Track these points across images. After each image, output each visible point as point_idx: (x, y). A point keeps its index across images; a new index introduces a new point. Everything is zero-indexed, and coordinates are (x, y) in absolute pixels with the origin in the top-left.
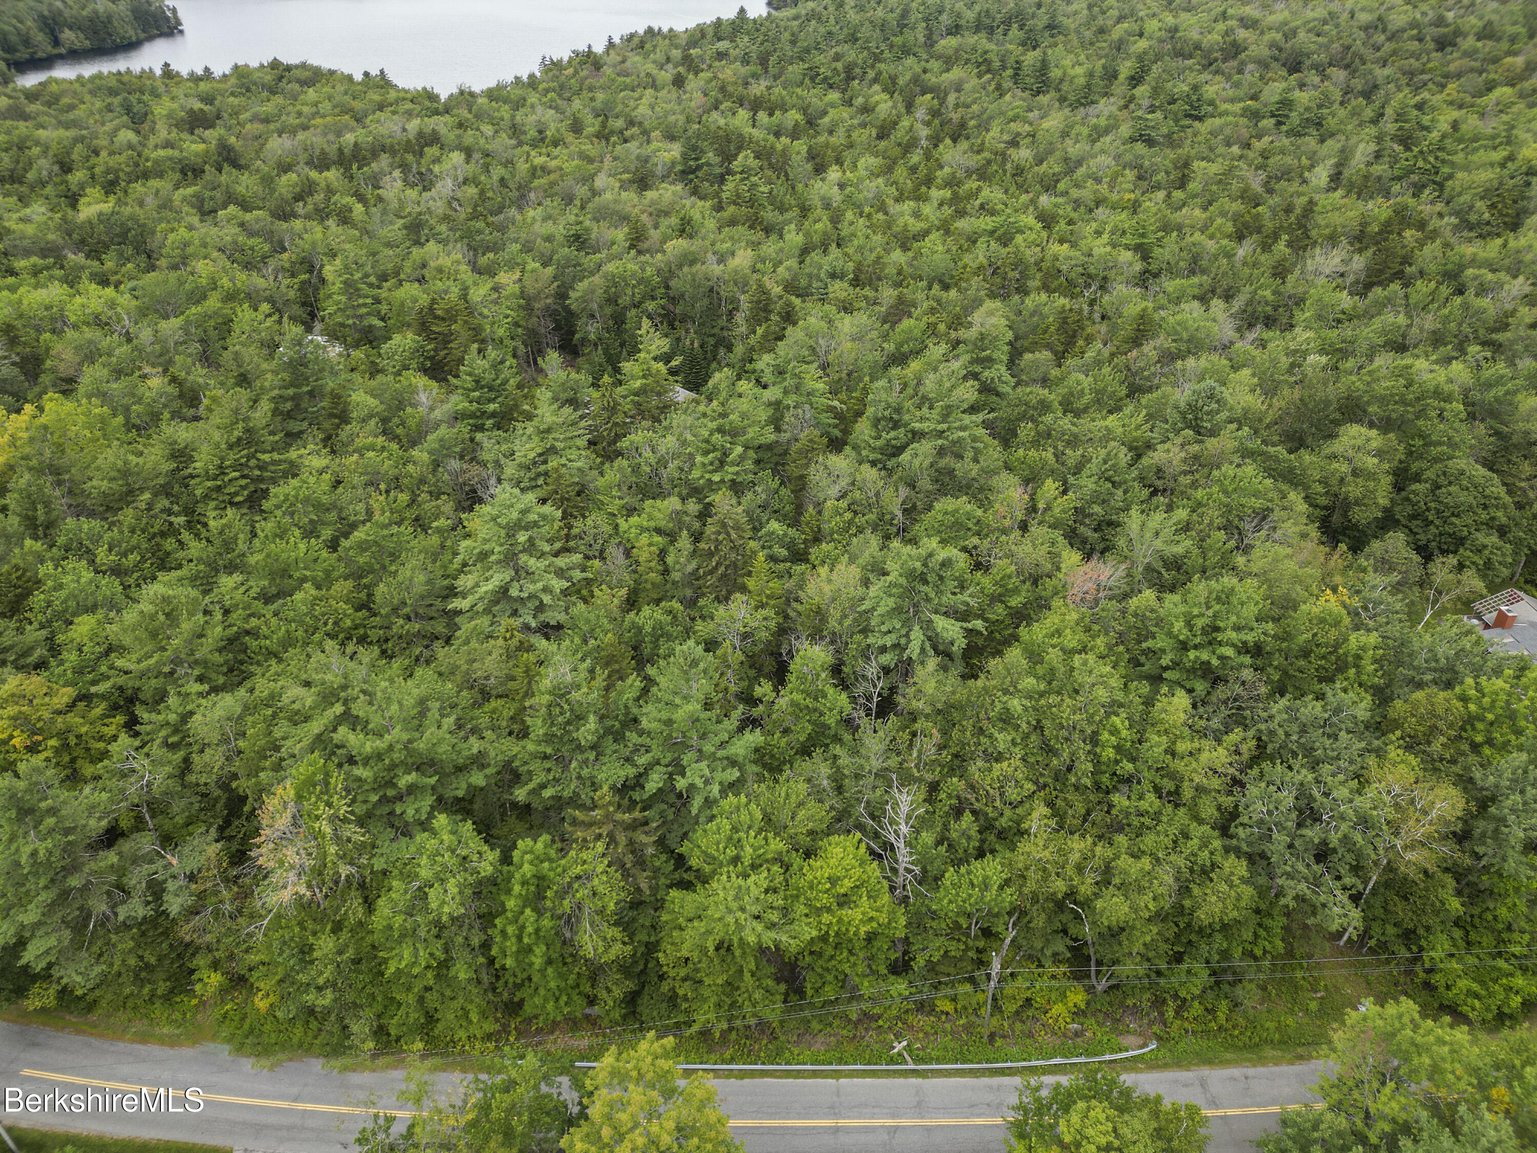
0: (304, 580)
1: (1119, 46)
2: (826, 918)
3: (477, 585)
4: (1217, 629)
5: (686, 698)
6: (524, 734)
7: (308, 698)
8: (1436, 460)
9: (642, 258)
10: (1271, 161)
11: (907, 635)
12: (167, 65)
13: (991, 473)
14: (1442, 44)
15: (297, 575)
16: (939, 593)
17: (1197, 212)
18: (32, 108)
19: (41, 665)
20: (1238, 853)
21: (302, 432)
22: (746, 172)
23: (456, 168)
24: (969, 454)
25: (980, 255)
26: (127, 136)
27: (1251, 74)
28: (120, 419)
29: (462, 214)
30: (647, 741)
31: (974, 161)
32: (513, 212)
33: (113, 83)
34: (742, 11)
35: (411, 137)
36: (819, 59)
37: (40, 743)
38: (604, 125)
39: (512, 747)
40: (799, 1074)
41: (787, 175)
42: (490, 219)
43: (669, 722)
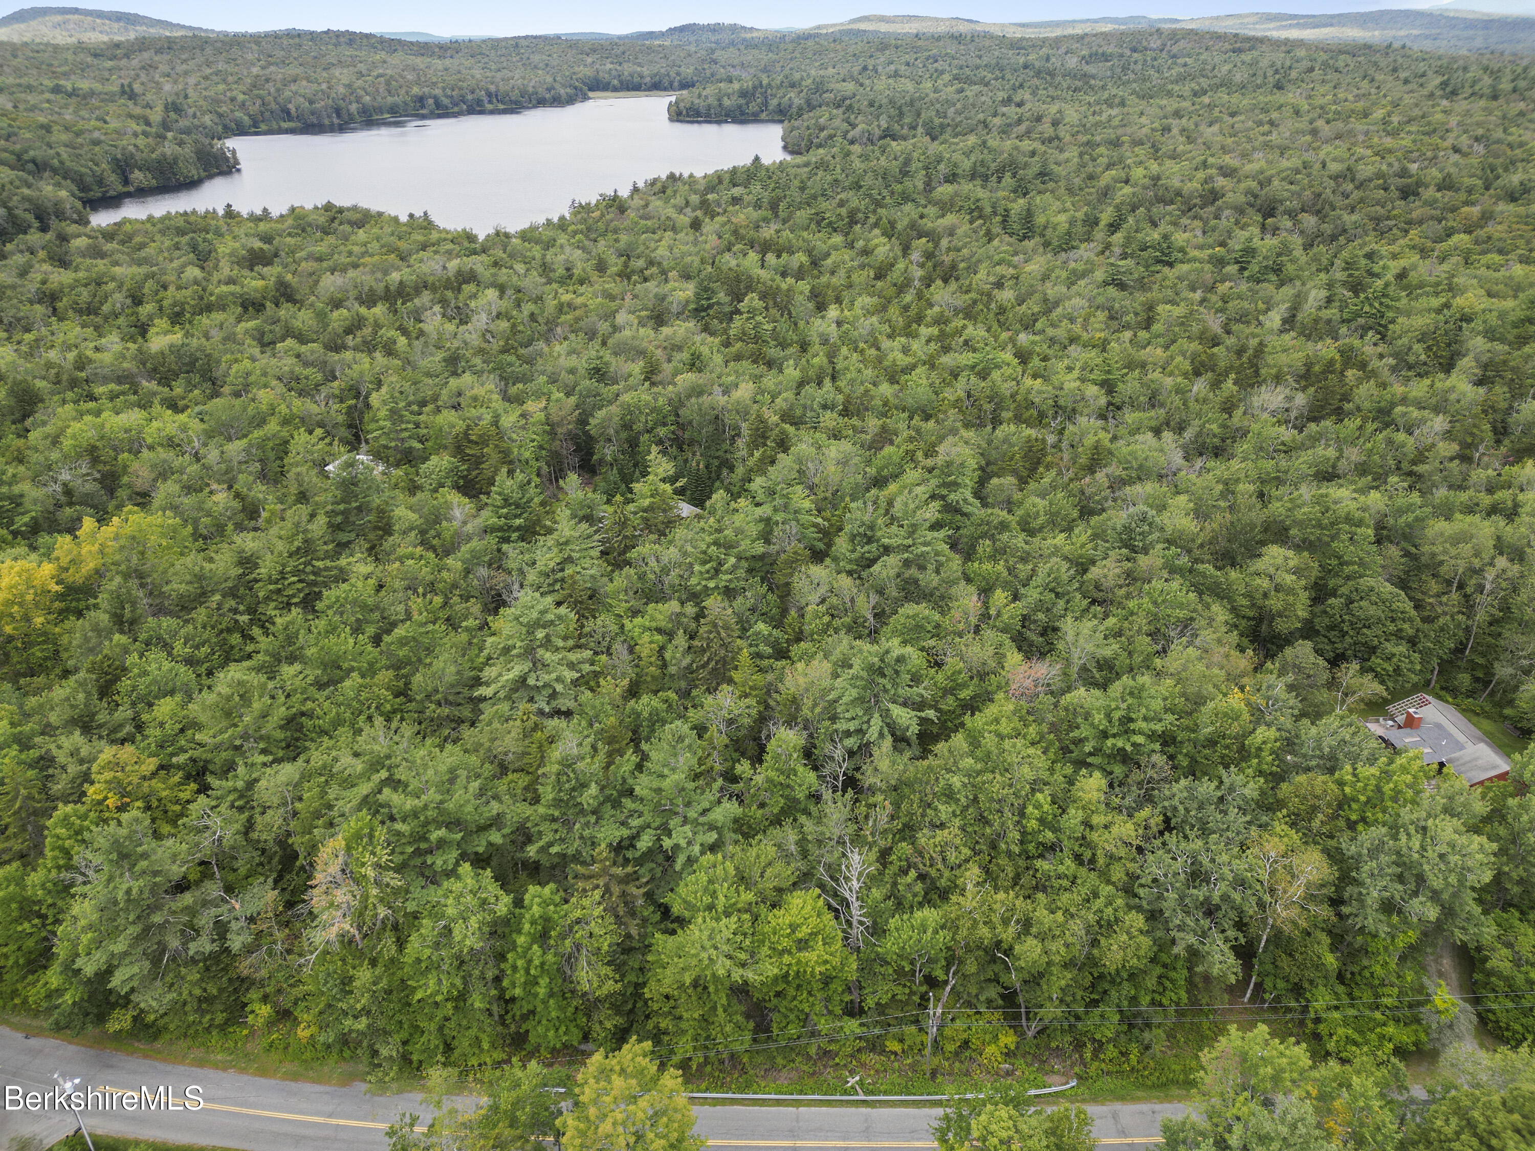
0: (352, 669)
1: (1105, 193)
2: (786, 959)
3: (500, 675)
4: (1131, 720)
5: (673, 770)
6: (536, 800)
7: (359, 766)
8: (1348, 578)
9: (655, 389)
10: (1230, 305)
11: (868, 722)
12: (229, 206)
13: (953, 583)
14: (1407, 193)
15: (345, 665)
16: (895, 685)
17: (1159, 351)
18: (109, 247)
19: (128, 739)
20: (1139, 909)
21: (350, 542)
22: (752, 312)
23: (490, 304)
24: (931, 567)
25: (959, 389)
26: (194, 272)
27: (1227, 220)
28: (190, 528)
29: (496, 345)
30: (641, 807)
31: (962, 300)
32: (541, 345)
33: (181, 223)
34: (757, 159)
35: (450, 274)
36: (824, 205)
37: (128, 804)
38: (626, 265)
39: (526, 810)
40: (763, 1103)
41: (790, 314)
42: (522, 351)
43: (659, 791)
